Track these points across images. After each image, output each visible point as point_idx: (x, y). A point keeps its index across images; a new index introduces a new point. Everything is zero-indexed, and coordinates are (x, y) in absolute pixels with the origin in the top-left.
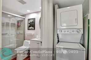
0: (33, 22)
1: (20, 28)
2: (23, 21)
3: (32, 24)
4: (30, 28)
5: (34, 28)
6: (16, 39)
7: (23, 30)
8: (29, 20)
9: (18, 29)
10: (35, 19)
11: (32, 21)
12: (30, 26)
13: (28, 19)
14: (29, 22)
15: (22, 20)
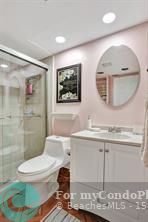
0: (73, 78)
1: (35, 99)
2: (43, 79)
4: (65, 97)
5: (76, 98)
6: (23, 132)
7: (43, 105)
9: (27, 104)
10: (80, 66)
11: (69, 73)
12: (63, 92)
13: (58, 70)
14: (62, 78)
15: (40, 76)
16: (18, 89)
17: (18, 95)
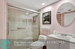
1: (36, 23)
2: (38, 16)
3: (48, 17)
4: (45, 22)
5: (49, 23)
7: (38, 25)
8: (44, 14)
9: (33, 24)
10: (50, 12)
11: (47, 14)
12: (45, 21)
14: (44, 16)
16: (31, 20)
17: (31, 22)
